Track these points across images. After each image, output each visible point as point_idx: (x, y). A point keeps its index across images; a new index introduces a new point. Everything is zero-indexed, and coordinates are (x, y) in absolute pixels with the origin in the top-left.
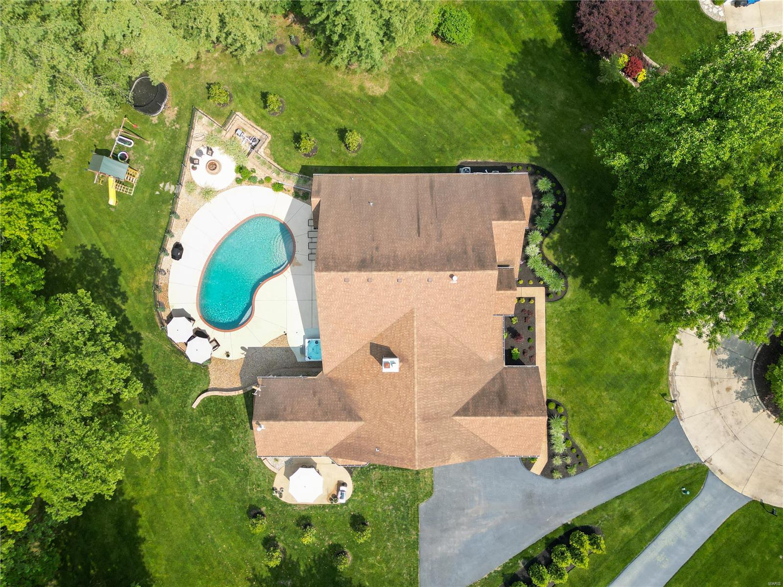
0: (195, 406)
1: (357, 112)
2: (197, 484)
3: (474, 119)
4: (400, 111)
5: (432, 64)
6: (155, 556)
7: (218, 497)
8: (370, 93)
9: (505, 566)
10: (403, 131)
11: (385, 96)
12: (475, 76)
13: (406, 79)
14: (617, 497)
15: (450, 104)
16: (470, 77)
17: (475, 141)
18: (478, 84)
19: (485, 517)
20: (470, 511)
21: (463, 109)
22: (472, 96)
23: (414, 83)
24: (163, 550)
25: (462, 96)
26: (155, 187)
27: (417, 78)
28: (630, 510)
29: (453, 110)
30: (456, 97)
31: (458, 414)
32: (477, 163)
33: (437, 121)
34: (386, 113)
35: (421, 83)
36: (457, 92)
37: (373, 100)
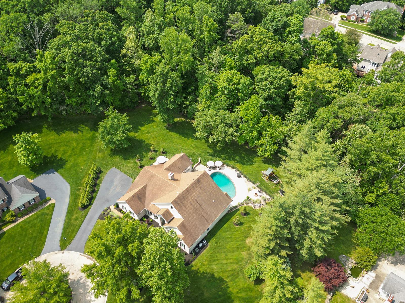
0: (199, 158)
1: (245, 231)
2: (181, 148)
3: (219, 258)
4: (237, 241)
5: (246, 260)
6: (174, 135)
7: (175, 150)
8: (249, 238)
9: (100, 186)
10: (231, 238)
11: (245, 241)
12: (233, 270)
13: (246, 250)
14: (83, 221)
15: (229, 256)
16: (233, 269)
17: (212, 253)
18: (230, 269)
19: (115, 189)
20: (120, 187)
21: (224, 258)
22: (227, 264)
23: (243, 251)
24: (175, 136)
25: (229, 261)
26: (260, 182)
27: (244, 253)
28: (77, 221)
29: (226, 255)
30: (230, 259)
31: (146, 185)
32: (205, 249)
33: (226, 248)
34: (240, 237)
35: (242, 253)
36: (231, 261)
37: (246, 237)
